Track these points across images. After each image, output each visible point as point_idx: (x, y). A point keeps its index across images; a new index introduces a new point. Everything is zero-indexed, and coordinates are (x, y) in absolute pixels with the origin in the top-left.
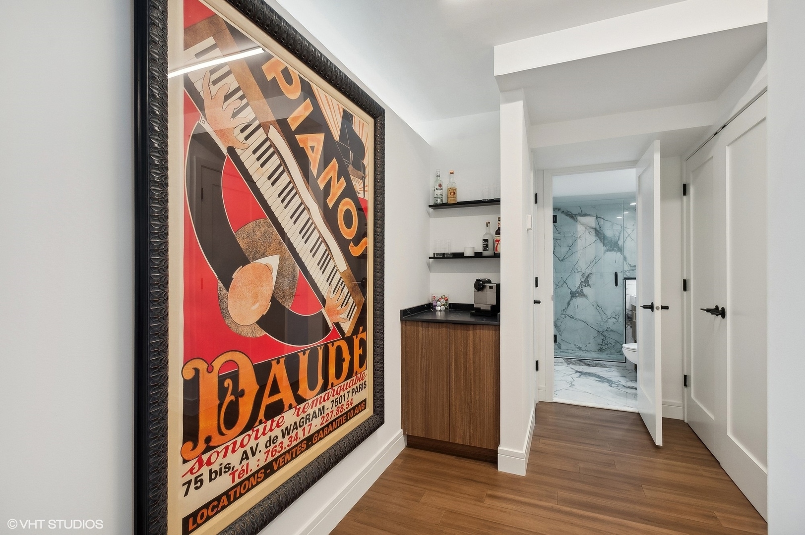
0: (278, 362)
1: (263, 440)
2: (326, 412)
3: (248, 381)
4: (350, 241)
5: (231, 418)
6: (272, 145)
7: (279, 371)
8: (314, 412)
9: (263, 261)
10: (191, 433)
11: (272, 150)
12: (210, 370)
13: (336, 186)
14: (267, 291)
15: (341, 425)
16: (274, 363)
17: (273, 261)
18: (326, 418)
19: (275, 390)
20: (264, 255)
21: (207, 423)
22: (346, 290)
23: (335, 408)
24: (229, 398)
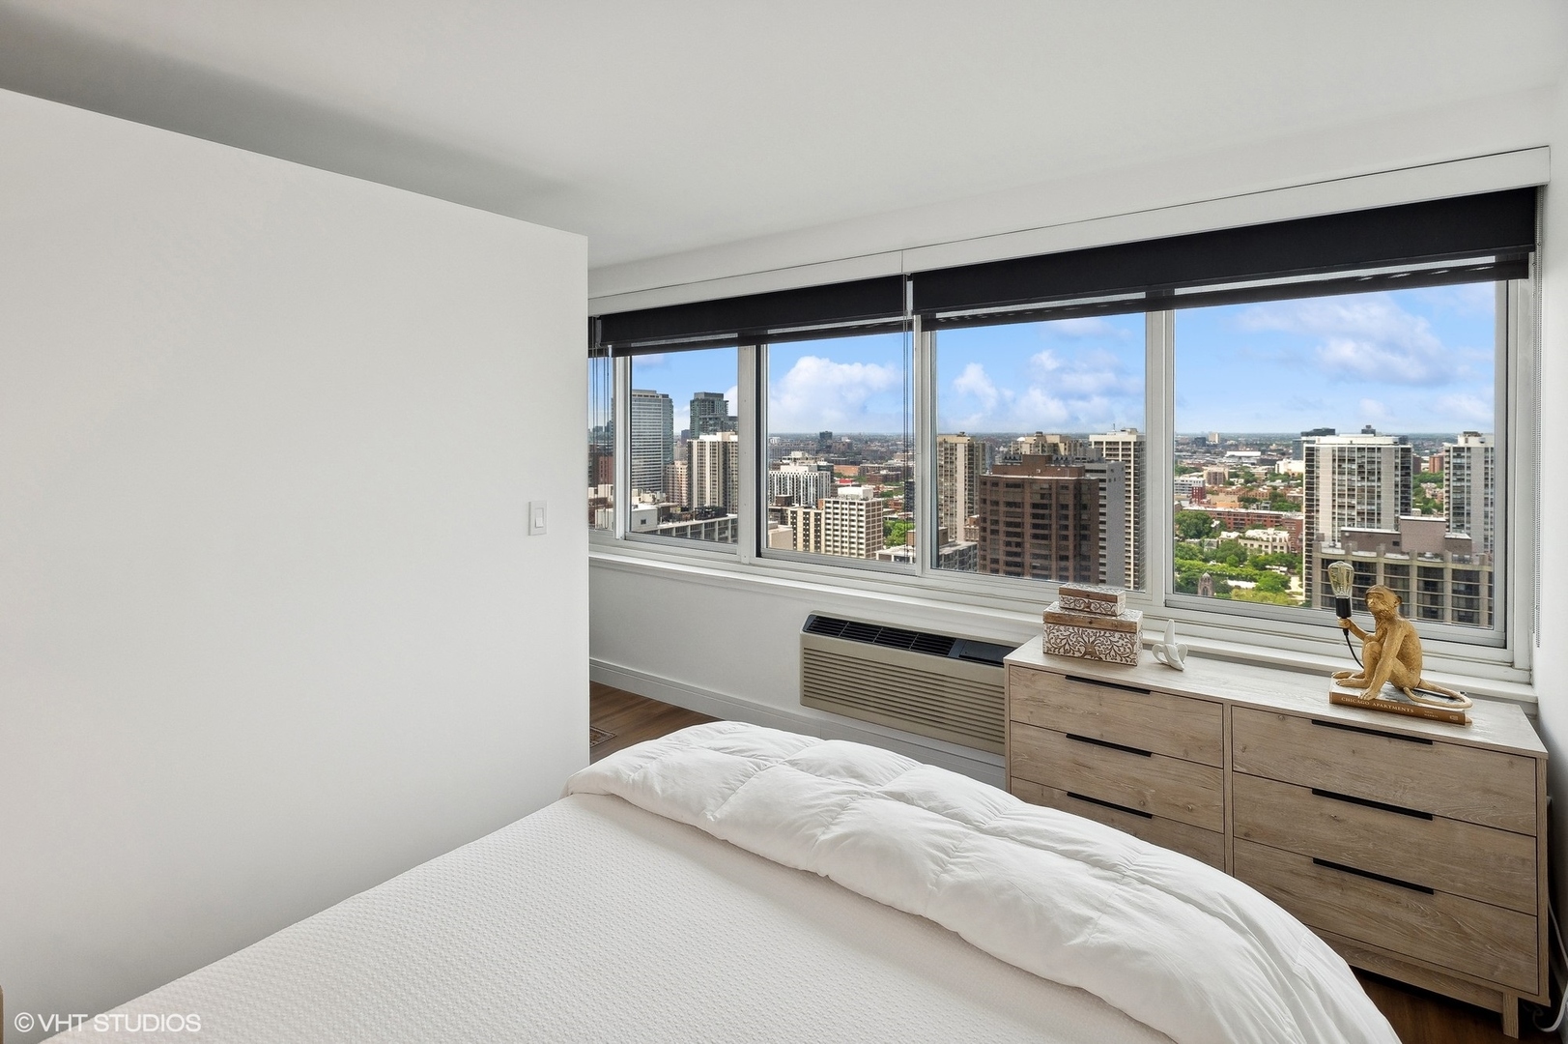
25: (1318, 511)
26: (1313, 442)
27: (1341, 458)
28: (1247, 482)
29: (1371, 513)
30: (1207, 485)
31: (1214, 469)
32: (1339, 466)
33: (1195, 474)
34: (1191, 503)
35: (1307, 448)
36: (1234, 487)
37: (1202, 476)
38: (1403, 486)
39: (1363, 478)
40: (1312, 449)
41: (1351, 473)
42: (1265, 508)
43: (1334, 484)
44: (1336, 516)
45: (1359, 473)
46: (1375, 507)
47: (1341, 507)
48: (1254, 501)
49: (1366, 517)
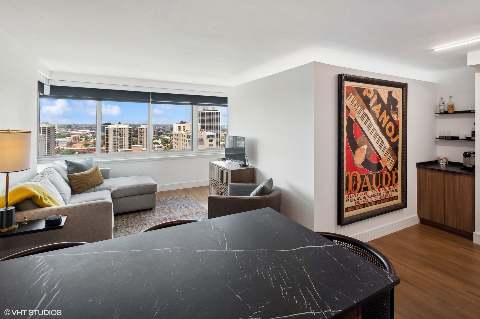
0: (367, 176)
1: (363, 197)
2: (382, 195)
3: (359, 179)
4: (391, 137)
5: (355, 188)
6: (365, 114)
7: (367, 178)
8: (377, 194)
9: (363, 147)
10: (347, 189)
11: (365, 115)
12: (351, 174)
13: (386, 119)
14: (364, 155)
15: (387, 202)
16: (365, 176)
17: (365, 147)
18: (381, 197)
19: (366, 184)
20: (363, 145)
21: (351, 187)
22: (389, 155)
23: (385, 195)
24: (355, 183)
25: (109, 146)
26: (108, 127)
27: (115, 131)
28: (86, 139)
29: (122, 146)
30: (73, 141)
31: (75, 136)
32: (115, 133)
33: (68, 137)
34: (67, 147)
35: (106, 129)
36: (82, 141)
37: (71, 138)
38: (130, 138)
39: (120, 136)
40: (107, 129)
41: (117, 135)
42: (92, 147)
43: (113, 138)
44: (114, 147)
45: (120, 135)
46: (123, 144)
47: (115, 144)
48: (89, 145)
49: (121, 147)
